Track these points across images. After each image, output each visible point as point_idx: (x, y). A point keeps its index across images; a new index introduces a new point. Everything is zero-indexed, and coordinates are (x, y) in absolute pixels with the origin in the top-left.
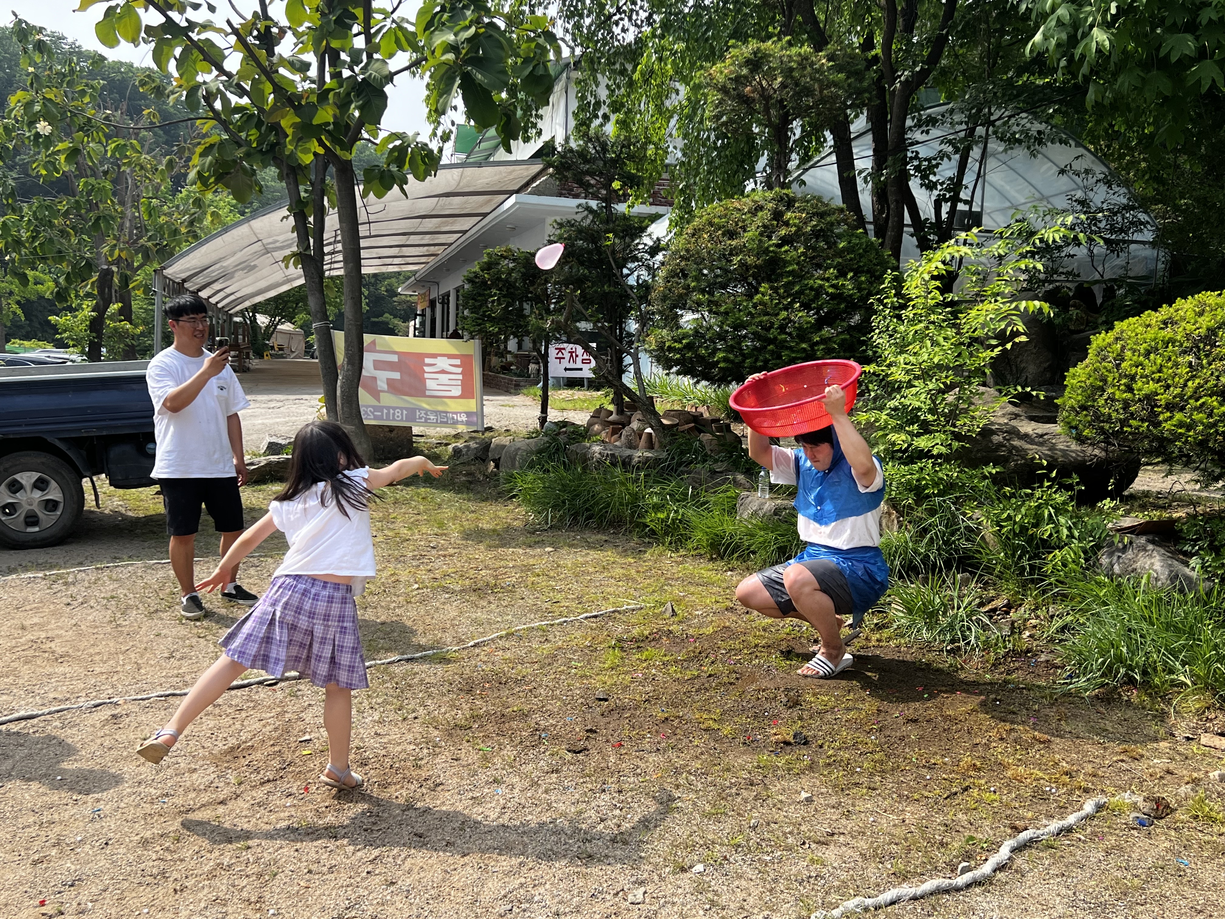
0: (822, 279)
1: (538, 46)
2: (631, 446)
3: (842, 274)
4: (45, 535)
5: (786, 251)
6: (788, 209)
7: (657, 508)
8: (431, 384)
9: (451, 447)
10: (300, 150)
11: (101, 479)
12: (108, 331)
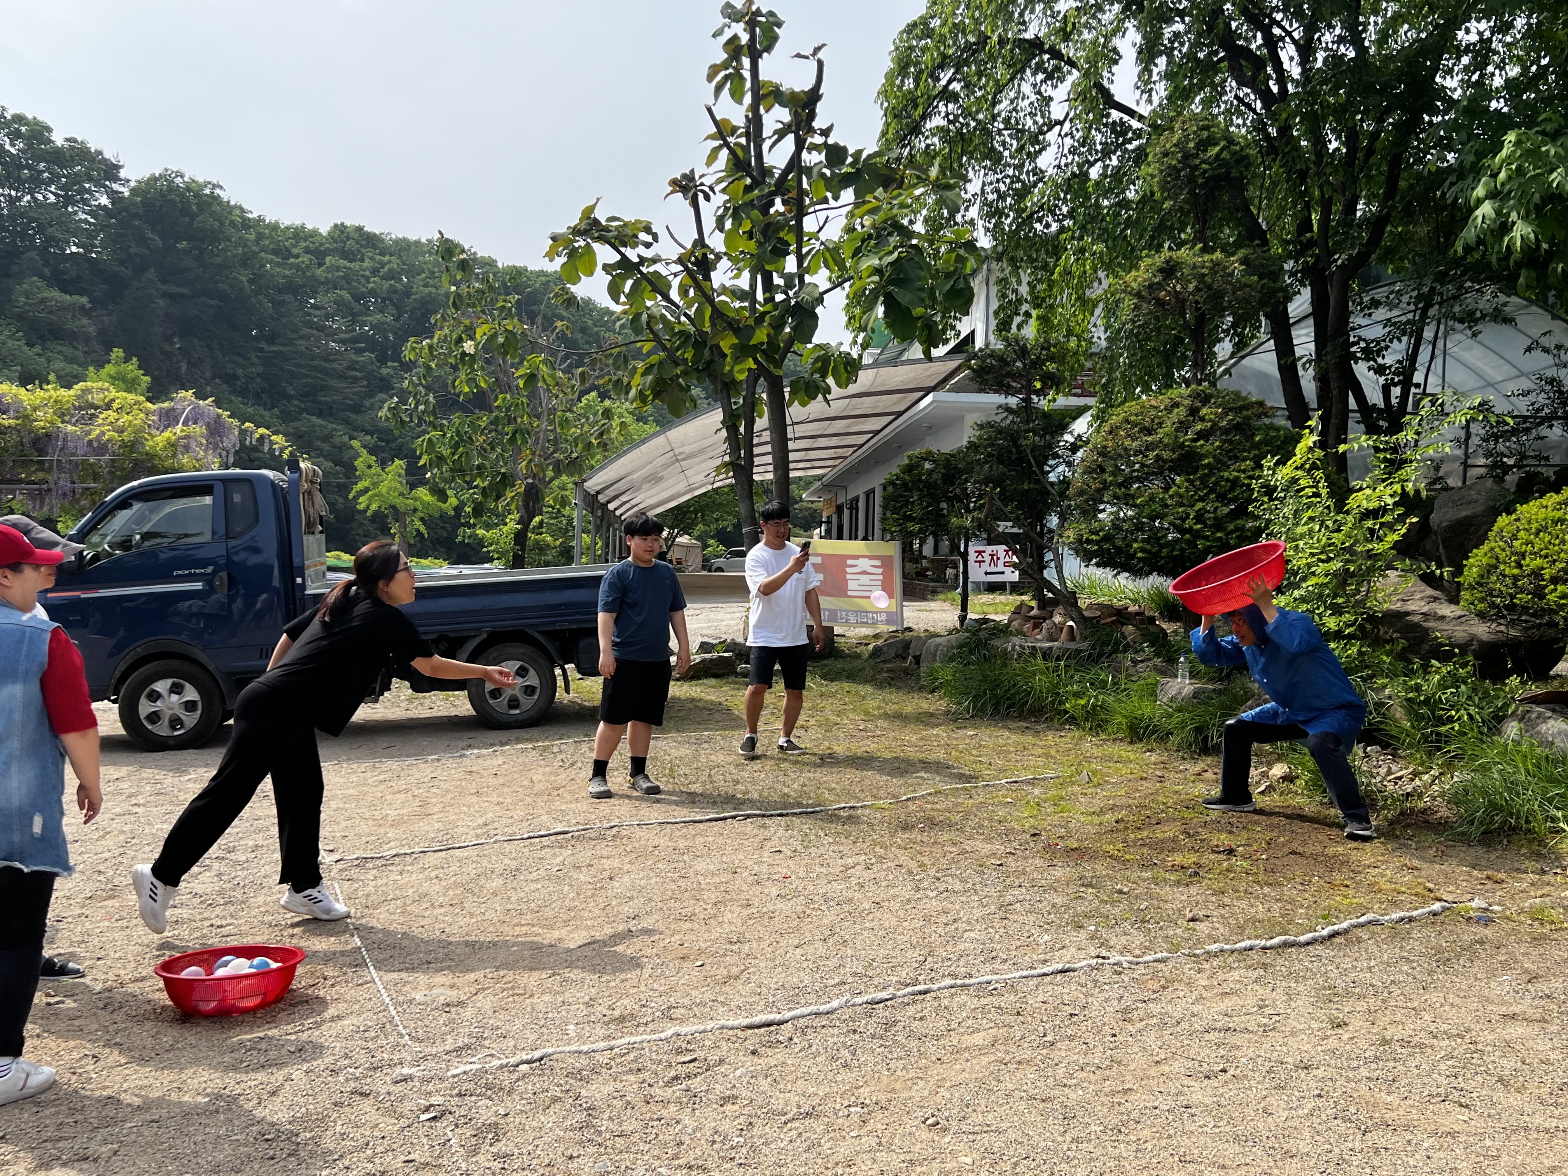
1: (958, 256)
2: (1052, 638)
4: (525, 716)
5: (1201, 446)
6: (1204, 405)
7: (1078, 695)
8: (851, 585)
9: (871, 647)
10: (737, 368)
11: (570, 667)
12: (530, 543)
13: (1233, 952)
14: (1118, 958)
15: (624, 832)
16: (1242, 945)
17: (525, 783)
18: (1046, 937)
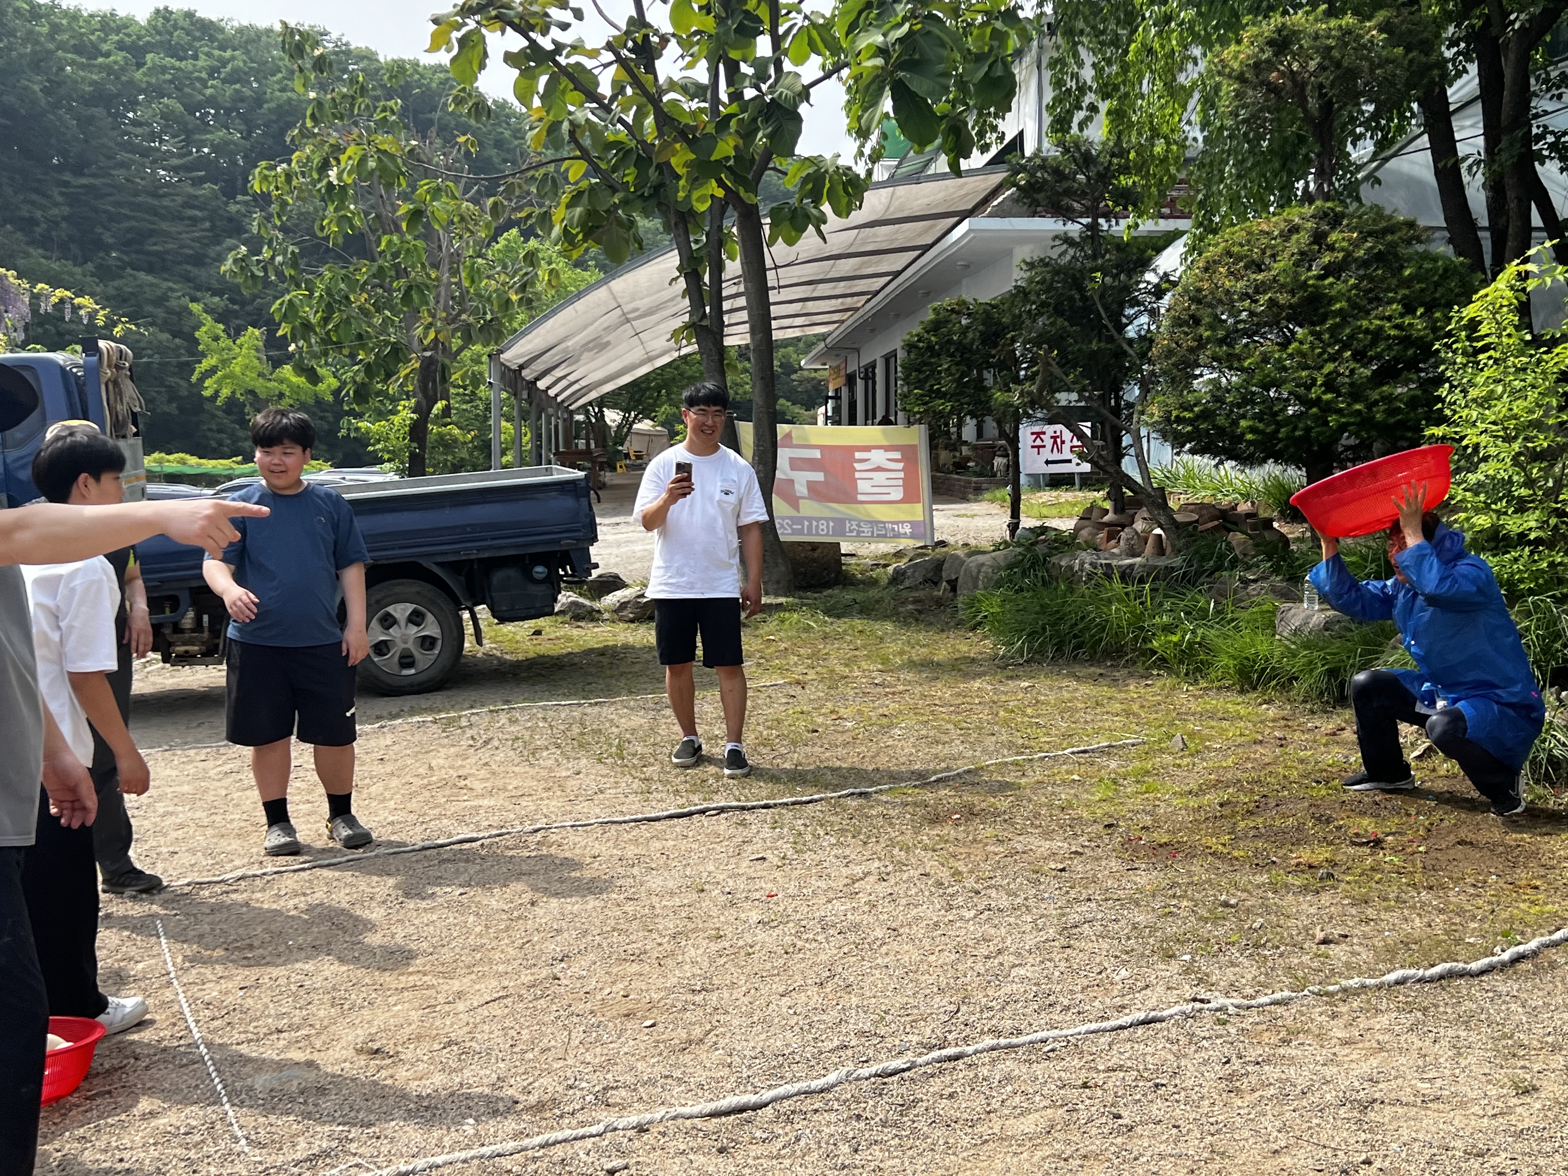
0: (1382, 319)
1: (995, 31)
2: (1133, 553)
3: (1409, 310)
4: (422, 677)
5: (1331, 284)
6: (1333, 228)
7: (1168, 629)
8: (863, 486)
9: (890, 569)
10: (695, 195)
11: (482, 611)
12: (431, 438)
13: (1379, 987)
14: (1222, 1001)
15: (554, 838)
16: (1392, 977)
17: (422, 771)
18: (1124, 973)
